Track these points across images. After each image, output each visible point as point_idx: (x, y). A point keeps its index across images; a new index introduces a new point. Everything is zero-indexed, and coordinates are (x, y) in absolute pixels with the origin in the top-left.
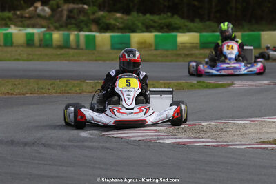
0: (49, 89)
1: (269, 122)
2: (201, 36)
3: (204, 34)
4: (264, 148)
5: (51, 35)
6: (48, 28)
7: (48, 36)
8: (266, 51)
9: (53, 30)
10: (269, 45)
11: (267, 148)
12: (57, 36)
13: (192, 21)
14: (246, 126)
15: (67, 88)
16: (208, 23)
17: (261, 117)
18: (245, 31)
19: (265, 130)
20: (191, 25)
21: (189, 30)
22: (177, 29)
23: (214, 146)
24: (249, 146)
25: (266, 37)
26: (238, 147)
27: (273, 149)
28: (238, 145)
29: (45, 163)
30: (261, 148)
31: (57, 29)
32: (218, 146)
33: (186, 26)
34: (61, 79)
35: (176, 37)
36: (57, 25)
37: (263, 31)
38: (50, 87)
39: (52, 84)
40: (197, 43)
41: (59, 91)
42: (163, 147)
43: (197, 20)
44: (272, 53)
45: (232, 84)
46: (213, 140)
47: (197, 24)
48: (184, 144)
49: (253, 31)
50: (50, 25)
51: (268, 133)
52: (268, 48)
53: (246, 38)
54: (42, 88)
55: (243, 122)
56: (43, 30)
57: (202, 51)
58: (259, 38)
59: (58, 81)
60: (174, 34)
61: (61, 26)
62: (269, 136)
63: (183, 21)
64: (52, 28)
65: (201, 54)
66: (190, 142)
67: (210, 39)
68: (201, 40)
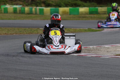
0: (23, 32)
1: (119, 46)
2: (89, 9)
3: (91, 8)
4: (117, 58)
5: (24, 9)
6: (23, 5)
7: (23, 9)
9: (25, 6)
11: (118, 58)
12: (27, 9)
13: (86, 2)
14: (109, 48)
15: (32, 32)
16: (93, 3)
17: (116, 44)
18: (108, 7)
19: (118, 50)
20: (85, 4)
21: (84, 6)
22: (79, 6)
23: (96, 57)
24: (111, 57)
26: (106, 57)
28: (106, 56)
29: (22, 64)
31: (27, 6)
32: (97, 56)
33: (83, 4)
34: (29, 27)
35: (79, 9)
36: (27, 4)
38: (24, 31)
39: (24, 30)
40: (88, 12)
41: (28, 33)
42: (73, 57)
43: (88, 2)
45: (103, 30)
46: (95, 54)
47: (88, 4)
48: (82, 56)
50: (24, 4)
53: (109, 10)
54: (21, 32)
55: (108, 46)
56: (21, 6)
57: (90, 15)
59: (27, 28)
60: (78, 8)
61: (29, 5)
62: (119, 52)
63: (82, 2)
64: (25, 5)
65: (90, 17)
66: (85, 55)
67: (93, 10)
68: (89, 11)
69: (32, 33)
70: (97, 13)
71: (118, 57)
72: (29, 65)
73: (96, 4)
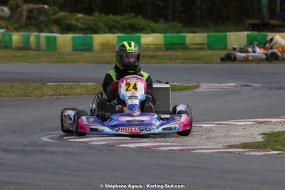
0: (8, 92)
1: (236, 125)
2: (165, 37)
3: (168, 35)
4: (231, 152)
5: (11, 36)
6: (7, 28)
7: (7, 37)
8: (232, 52)
9: (12, 31)
10: (236, 47)
11: (234, 152)
12: (16, 37)
13: (157, 21)
14: (213, 129)
15: (27, 91)
16: (172, 23)
17: (227, 120)
18: (211, 32)
19: (232, 133)
20: (155, 26)
21: (153, 31)
22: (141, 30)
23: (180, 150)
24: (216, 151)
25: (232, 37)
26: (204, 151)
27: (240, 153)
28: (204, 149)
29: (5, 168)
30: (227, 152)
31: (17, 30)
32: (183, 150)
33: (150, 27)
34: (22, 81)
35: (140, 37)
36: (16, 25)
37: (229, 31)
38: (9, 90)
39: (11, 87)
40: (161, 45)
41: (19, 94)
42: (127, 151)
43: (162, 20)
44: (239, 54)
45: (198, 86)
46: (178, 144)
47: (162, 25)
48: (148, 148)
49: (219, 32)
50: (9, 26)
51: (235, 136)
52: (234, 49)
53: (212, 39)
54: (2, 91)
55: (209, 125)
56: (2, 31)
57: (167, 53)
58: (225, 39)
59: (18, 83)
60: (138, 35)
61: (21, 27)
62: (236, 139)
63: (147, 21)
64: (12, 29)
65: (166, 56)
66: (155, 147)
67: (175, 40)
68: (165, 42)
69: (29, 96)
70: (183, 46)
71: (233, 150)
72: (21, 171)
73: (181, 25)
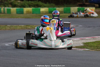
1: (74, 40)
3: (50, 8)
8: (72, 14)
10: (73, 12)
13: (46, 3)
15: (1, 28)
16: (51, 4)
18: (65, 7)
20: (45, 5)
21: (45, 7)
22: (41, 6)
25: (72, 9)
27: (75, 50)
33: (44, 5)
37: (71, 7)
40: (47, 12)
43: (48, 3)
44: (75, 15)
47: (48, 4)
49: (68, 7)
51: (73, 44)
52: (73, 13)
53: (65, 10)
58: (70, 10)
60: (39, 8)
63: (42, 3)
67: (52, 10)
68: (49, 11)
69: (1, 30)
71: (73, 49)
73: (54, 5)
